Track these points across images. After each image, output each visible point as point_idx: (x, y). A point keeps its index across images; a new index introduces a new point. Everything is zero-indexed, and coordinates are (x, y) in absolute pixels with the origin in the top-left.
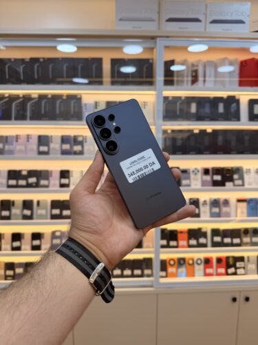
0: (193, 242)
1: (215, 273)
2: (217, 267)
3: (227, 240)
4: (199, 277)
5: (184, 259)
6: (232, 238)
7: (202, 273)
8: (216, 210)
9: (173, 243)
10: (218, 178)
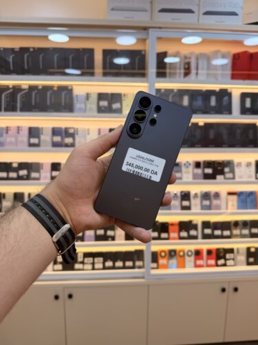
0: (184, 234)
1: (205, 265)
2: (208, 259)
3: (218, 232)
4: (189, 269)
5: (174, 251)
6: (222, 230)
7: (192, 264)
8: (207, 203)
9: (164, 235)
10: (209, 171)
